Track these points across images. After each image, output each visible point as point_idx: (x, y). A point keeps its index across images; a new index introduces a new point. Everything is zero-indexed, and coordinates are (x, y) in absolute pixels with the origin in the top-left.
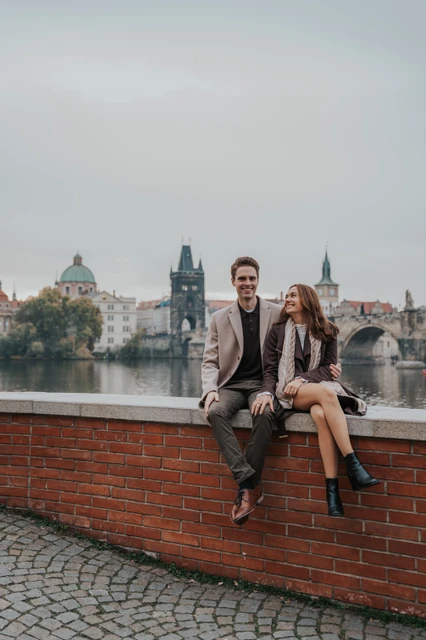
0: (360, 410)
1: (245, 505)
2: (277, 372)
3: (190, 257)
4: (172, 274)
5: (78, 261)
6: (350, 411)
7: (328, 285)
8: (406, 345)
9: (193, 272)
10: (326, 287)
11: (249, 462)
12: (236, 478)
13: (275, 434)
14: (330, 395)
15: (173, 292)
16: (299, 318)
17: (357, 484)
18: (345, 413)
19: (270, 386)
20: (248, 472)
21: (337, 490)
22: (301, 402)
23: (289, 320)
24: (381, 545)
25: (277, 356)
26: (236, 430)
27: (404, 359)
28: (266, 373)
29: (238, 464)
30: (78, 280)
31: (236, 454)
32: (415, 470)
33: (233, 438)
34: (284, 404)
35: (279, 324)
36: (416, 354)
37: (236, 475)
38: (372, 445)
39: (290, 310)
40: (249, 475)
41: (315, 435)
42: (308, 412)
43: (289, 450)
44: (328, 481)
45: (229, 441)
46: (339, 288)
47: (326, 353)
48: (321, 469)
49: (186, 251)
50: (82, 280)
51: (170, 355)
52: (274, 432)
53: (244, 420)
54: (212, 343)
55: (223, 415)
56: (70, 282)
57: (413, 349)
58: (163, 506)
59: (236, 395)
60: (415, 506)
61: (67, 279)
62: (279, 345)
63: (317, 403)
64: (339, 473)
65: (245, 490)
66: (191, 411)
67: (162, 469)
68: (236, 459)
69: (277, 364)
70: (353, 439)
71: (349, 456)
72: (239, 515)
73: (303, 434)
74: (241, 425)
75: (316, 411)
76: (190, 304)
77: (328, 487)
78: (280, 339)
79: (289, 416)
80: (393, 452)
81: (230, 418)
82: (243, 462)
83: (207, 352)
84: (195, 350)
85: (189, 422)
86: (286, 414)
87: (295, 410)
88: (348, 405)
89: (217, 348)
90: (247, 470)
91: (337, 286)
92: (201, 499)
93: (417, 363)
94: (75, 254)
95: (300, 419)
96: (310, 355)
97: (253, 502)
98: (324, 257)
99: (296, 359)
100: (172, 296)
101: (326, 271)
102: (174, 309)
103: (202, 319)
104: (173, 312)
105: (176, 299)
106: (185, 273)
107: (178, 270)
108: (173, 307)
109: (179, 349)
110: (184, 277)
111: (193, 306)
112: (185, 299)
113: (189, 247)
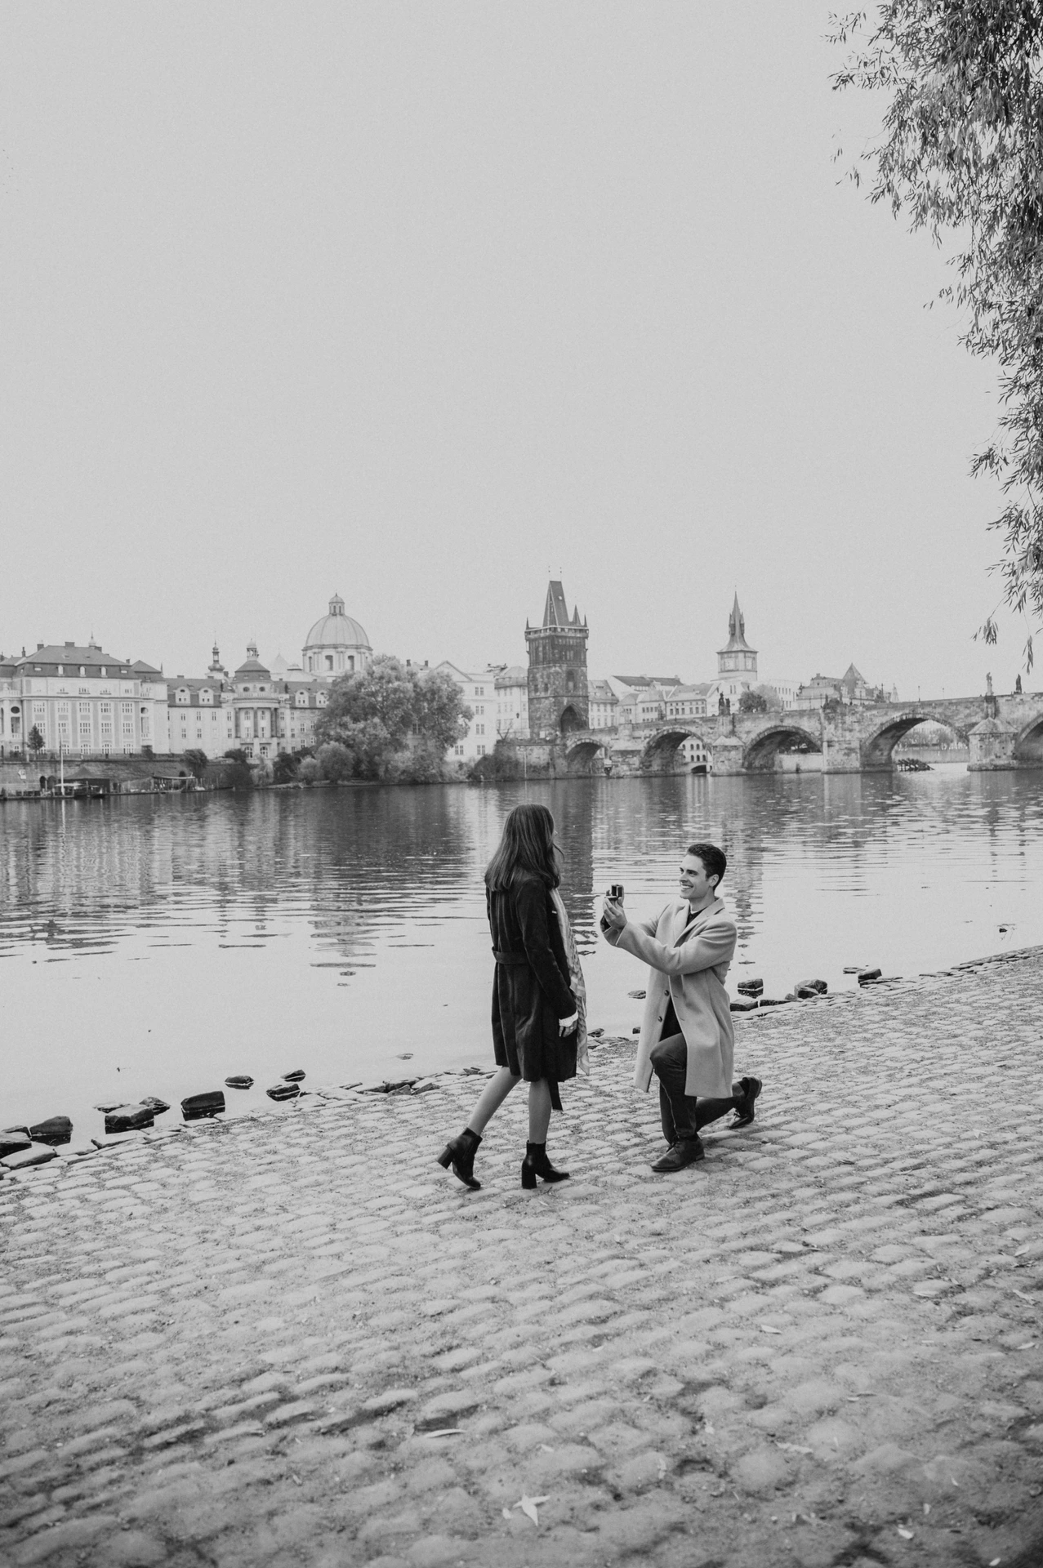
3: (563, 600)
4: (528, 633)
5: (337, 609)
7: (745, 652)
9: (566, 628)
10: (741, 655)
15: (535, 661)
30: (348, 643)
46: (759, 656)
49: (556, 589)
50: (353, 642)
51: (551, 773)
56: (335, 647)
61: (328, 641)
84: (624, 762)
91: (754, 653)
94: (330, 596)
98: (732, 604)
100: (530, 671)
101: (737, 628)
102: (543, 694)
103: (586, 711)
104: (539, 699)
105: (549, 677)
106: (563, 630)
107: (545, 624)
108: (536, 690)
109: (562, 764)
110: (561, 637)
111: (575, 686)
112: (564, 676)
113: (559, 584)
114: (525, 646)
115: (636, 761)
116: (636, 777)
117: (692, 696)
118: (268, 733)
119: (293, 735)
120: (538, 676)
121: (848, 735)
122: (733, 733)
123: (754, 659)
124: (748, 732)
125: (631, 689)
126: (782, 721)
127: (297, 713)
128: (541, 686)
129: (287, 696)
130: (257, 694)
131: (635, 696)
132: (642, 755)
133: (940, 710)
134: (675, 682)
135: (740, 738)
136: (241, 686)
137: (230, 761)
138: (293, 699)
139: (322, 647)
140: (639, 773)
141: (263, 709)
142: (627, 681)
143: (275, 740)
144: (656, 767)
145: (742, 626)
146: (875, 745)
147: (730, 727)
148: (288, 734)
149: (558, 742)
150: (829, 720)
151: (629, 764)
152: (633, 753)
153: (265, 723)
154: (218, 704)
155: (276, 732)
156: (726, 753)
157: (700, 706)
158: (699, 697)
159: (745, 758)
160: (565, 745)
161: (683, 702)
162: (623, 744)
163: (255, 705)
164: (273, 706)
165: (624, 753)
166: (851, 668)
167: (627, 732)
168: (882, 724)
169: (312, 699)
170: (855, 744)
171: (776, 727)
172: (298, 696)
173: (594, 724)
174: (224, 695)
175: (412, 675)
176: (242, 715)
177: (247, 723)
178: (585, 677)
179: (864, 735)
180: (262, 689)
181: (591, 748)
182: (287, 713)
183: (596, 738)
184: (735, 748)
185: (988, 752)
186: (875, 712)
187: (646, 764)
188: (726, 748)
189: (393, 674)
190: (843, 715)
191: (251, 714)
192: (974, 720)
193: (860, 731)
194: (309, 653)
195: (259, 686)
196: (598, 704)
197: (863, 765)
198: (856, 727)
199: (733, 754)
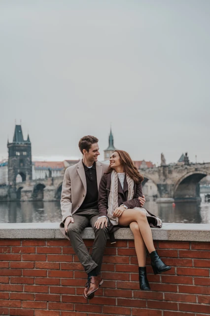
0: (158, 225)
1: (92, 286)
2: (107, 203)
4: (9, 144)
6: (152, 225)
8: (162, 188)
9: (23, 143)
11: (93, 259)
12: (86, 270)
13: (109, 241)
14: (143, 216)
15: (9, 156)
16: (119, 169)
17: (157, 270)
18: (151, 227)
19: (105, 212)
20: (93, 266)
21: (145, 274)
22: (124, 221)
23: (113, 172)
24: (174, 307)
25: (107, 193)
26: (85, 240)
27: (161, 197)
28: (100, 204)
29: (87, 261)
31: (85, 254)
32: (193, 260)
33: (83, 245)
34: (114, 223)
35: (107, 173)
36: (168, 194)
37: (86, 268)
38: (167, 245)
39: (113, 165)
40: (94, 267)
41: (132, 241)
42: (128, 227)
43: (117, 251)
44: (140, 268)
45: (81, 247)
47: (136, 191)
48: (136, 262)
49: (18, 129)
52: (108, 240)
53: (89, 234)
54: (67, 187)
55: (76, 231)
57: (166, 191)
58: (35, 294)
59: (83, 218)
60: (193, 281)
62: (108, 186)
63: (135, 221)
64: (146, 263)
65: (93, 277)
66: (55, 230)
67: (35, 269)
68: (86, 258)
69: (107, 198)
70: (156, 242)
71: (153, 253)
72: (90, 292)
73: (125, 241)
74: (86, 237)
75: (134, 226)
76: (22, 164)
77: (140, 272)
78: (108, 183)
79: (116, 230)
80: (180, 249)
81: (81, 233)
82: (90, 260)
83: (64, 192)
84: (26, 195)
85: (53, 237)
86: (115, 229)
87: (120, 226)
88: (152, 221)
89: (70, 189)
90: (92, 264)
92: (61, 286)
93: (169, 199)
95: (123, 231)
96: (127, 191)
97: (97, 284)
99: (119, 193)
100: (9, 160)
104: (10, 170)
105: (12, 162)
106: (18, 144)
107: (14, 141)
108: (10, 167)
109: (14, 195)
110: (17, 146)
112: (18, 161)
113: (20, 126)
114: (7, 149)
115: (30, 195)
116: (30, 201)
122: (52, 184)
124: (56, 184)
132: (32, 192)
135: (54, 186)
140: (31, 199)
147: (51, 182)
152: (29, 191)
156: (48, 192)
160: (15, 188)
162: (27, 188)
165: (27, 192)
167: (28, 183)
184: (52, 190)
188: (49, 190)
199: (51, 193)
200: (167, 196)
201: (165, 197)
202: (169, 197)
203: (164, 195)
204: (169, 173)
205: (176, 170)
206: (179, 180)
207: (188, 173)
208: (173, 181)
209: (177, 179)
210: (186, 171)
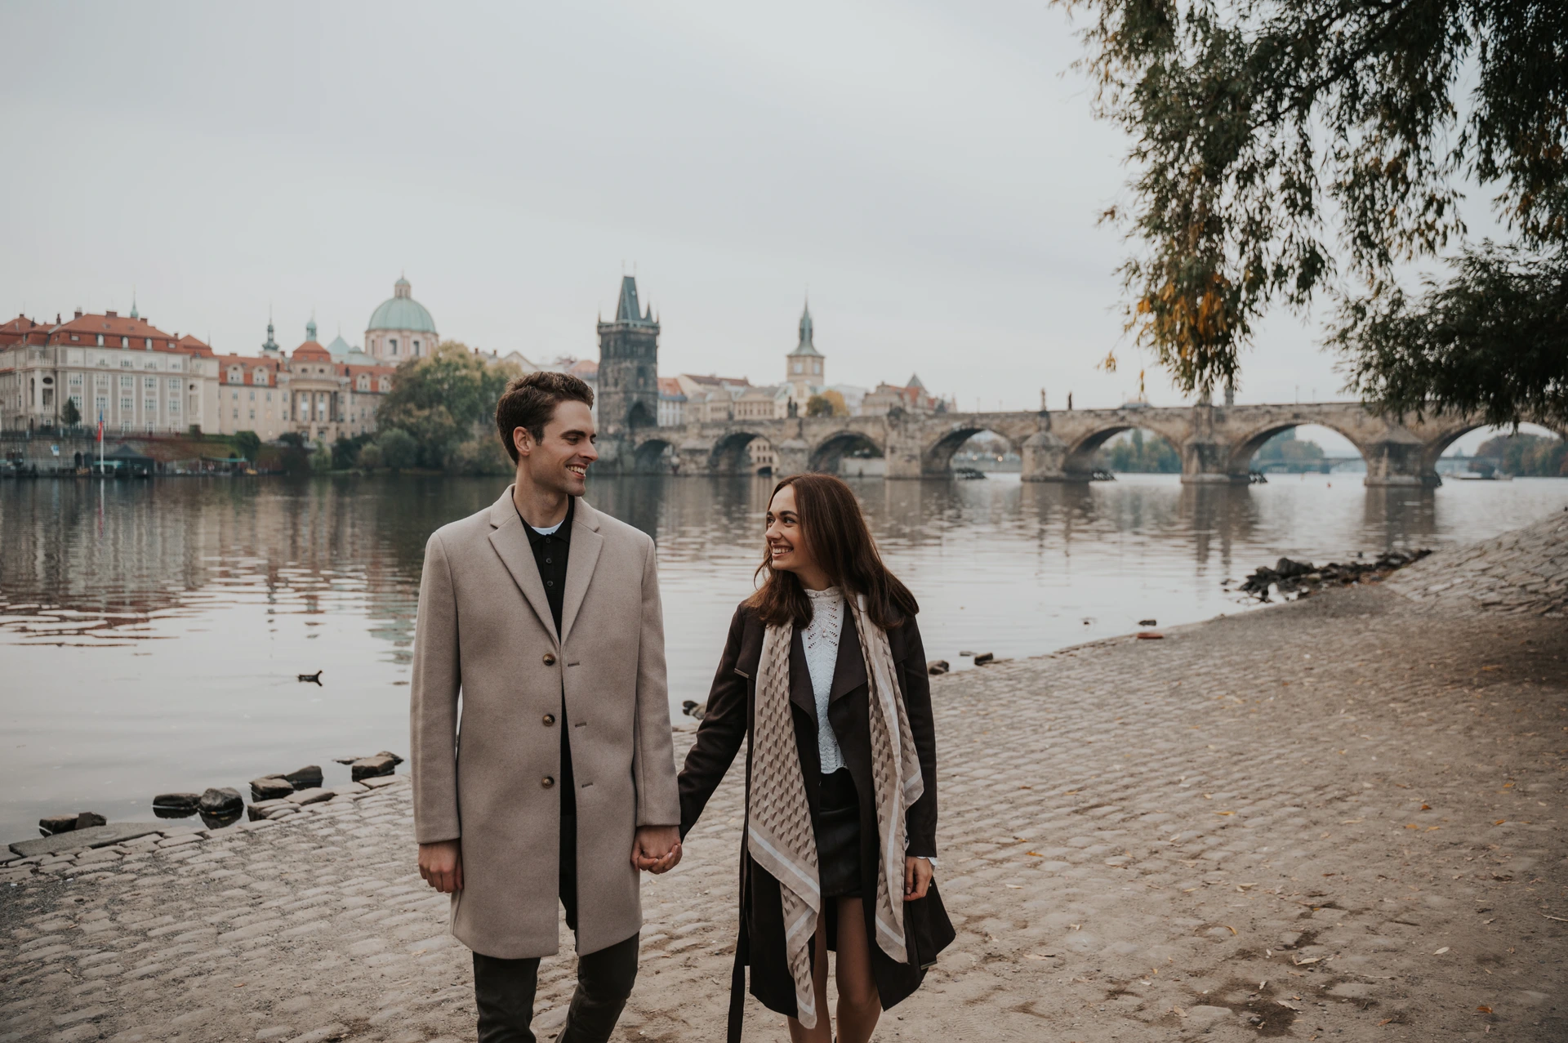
3: (636, 296)
4: (600, 326)
5: (403, 291)
7: (813, 357)
9: (638, 324)
10: (809, 360)
15: (604, 357)
30: (413, 327)
46: (826, 362)
49: (629, 285)
50: (417, 326)
51: (619, 468)
56: (400, 330)
61: (393, 324)
76: (641, 381)
84: (692, 461)
91: (822, 358)
94: (397, 277)
98: (801, 309)
100: (601, 365)
101: (806, 332)
102: (611, 389)
103: (655, 408)
104: (609, 394)
105: (619, 371)
106: (635, 325)
107: (617, 318)
108: (606, 384)
109: (629, 460)
110: (634, 333)
111: (646, 384)
112: (635, 372)
113: (632, 279)
115: (703, 460)
116: (703, 476)
117: (760, 397)
118: (326, 417)
119: (353, 421)
120: (609, 370)
121: (910, 442)
122: (800, 436)
123: (822, 364)
124: (815, 436)
125: (699, 388)
126: (847, 425)
127: (358, 398)
128: (611, 380)
129: (347, 380)
130: (316, 375)
131: (703, 395)
132: (710, 453)
133: (997, 421)
134: (744, 383)
135: (806, 441)
136: (299, 367)
137: (284, 444)
138: (354, 382)
139: (386, 330)
140: (707, 472)
141: (322, 392)
142: (698, 380)
143: (333, 425)
144: (723, 466)
145: (811, 331)
146: (935, 453)
147: (797, 430)
148: (348, 418)
149: (627, 437)
150: (893, 426)
151: (696, 463)
152: (701, 452)
153: (323, 406)
154: (274, 384)
155: (335, 415)
156: (792, 456)
157: (768, 407)
158: (767, 399)
159: (811, 460)
160: (633, 442)
161: (751, 403)
162: (691, 442)
163: (314, 387)
164: (333, 388)
165: (693, 452)
166: (914, 379)
167: (696, 431)
168: (942, 433)
169: (375, 384)
170: (917, 452)
171: (841, 432)
172: (359, 380)
173: (662, 421)
174: (280, 376)
175: (480, 364)
176: (299, 397)
177: (304, 406)
178: (655, 371)
179: (925, 443)
180: (322, 371)
181: (660, 445)
182: (348, 397)
183: (665, 436)
184: (801, 450)
185: (1039, 464)
186: (936, 421)
187: (713, 464)
188: (793, 451)
189: (461, 362)
190: (906, 422)
191: (309, 396)
192: (1028, 432)
193: (922, 439)
194: (373, 336)
195: (318, 367)
196: (668, 402)
197: (924, 471)
198: (918, 435)
199: (799, 456)
200: (1215, 469)
201: (1210, 472)
202: (1219, 472)
203: (1209, 467)
204: (1217, 421)
205: (1237, 414)
206: (1246, 436)
207: (1271, 422)
208: (1227, 438)
209: (1241, 434)
210: (1268, 418)
